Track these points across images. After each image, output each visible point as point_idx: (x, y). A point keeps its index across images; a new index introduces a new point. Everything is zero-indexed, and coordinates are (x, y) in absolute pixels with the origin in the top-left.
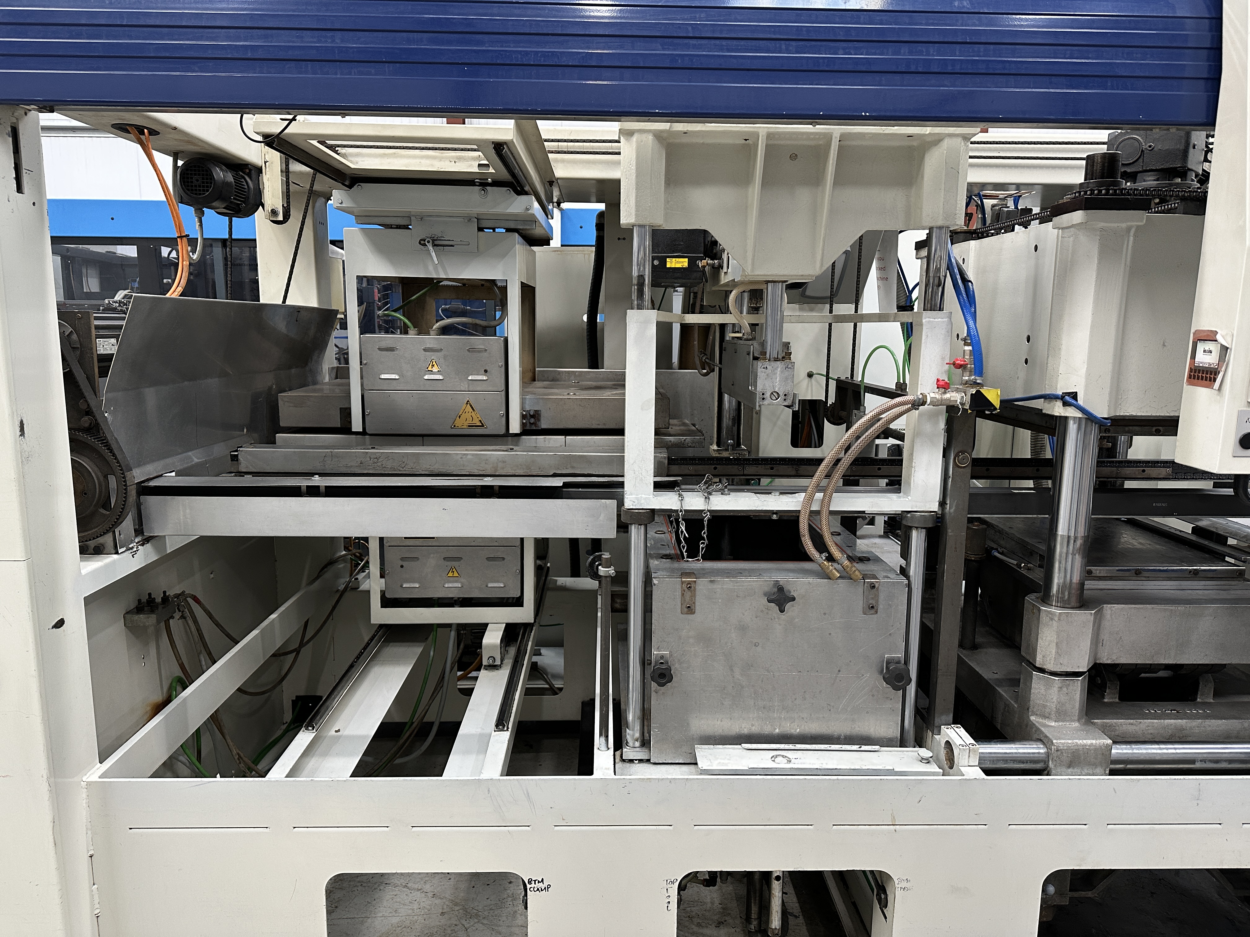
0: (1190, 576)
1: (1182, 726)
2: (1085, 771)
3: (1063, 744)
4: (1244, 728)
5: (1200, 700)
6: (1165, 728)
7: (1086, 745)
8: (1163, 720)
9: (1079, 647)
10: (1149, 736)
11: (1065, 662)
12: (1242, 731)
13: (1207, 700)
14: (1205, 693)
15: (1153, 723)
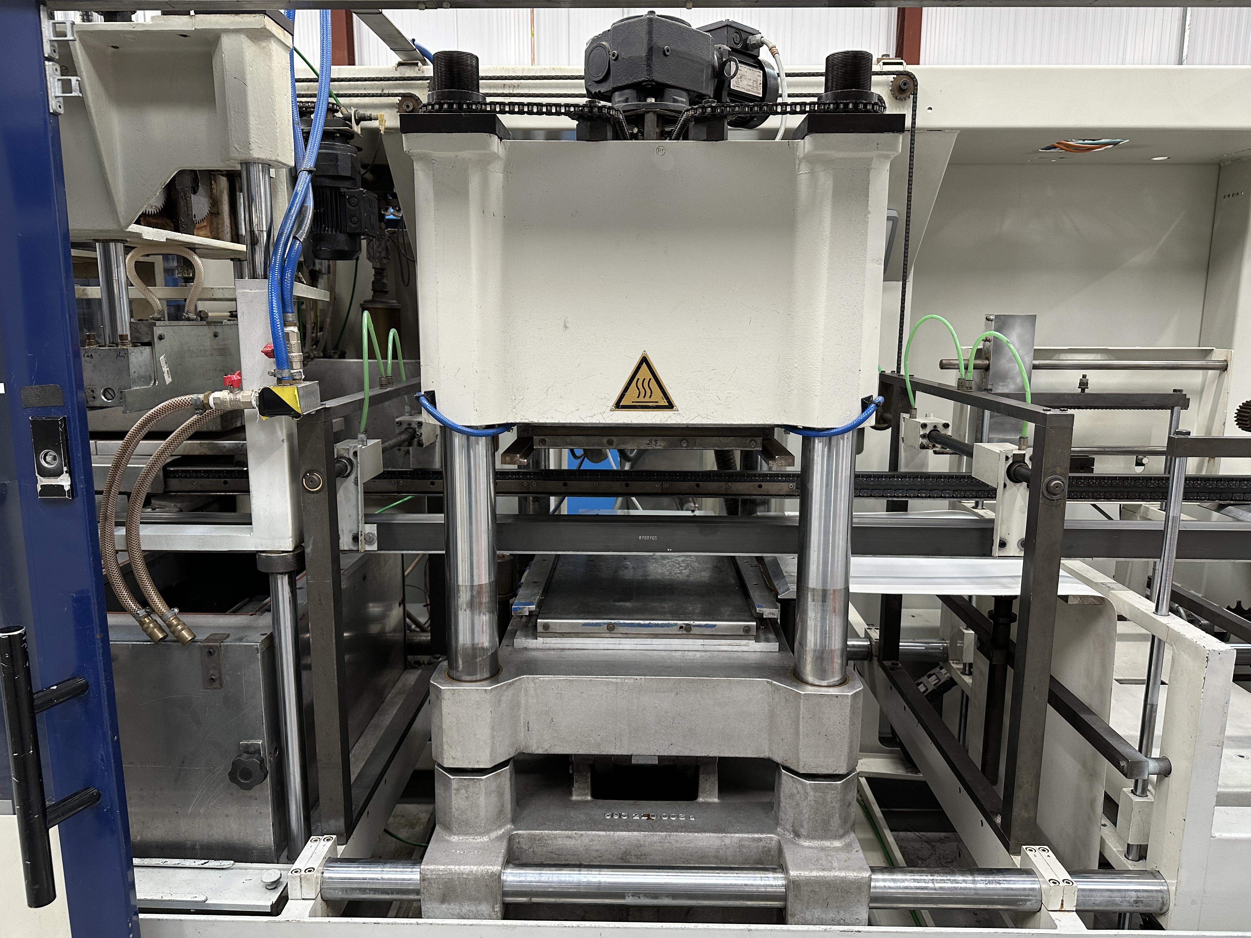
0: (680, 633)
1: (638, 840)
2: (466, 907)
3: (431, 871)
4: (725, 845)
5: (700, 800)
6: (615, 843)
7: (463, 873)
8: (612, 833)
9: (475, 735)
10: (595, 854)
11: (459, 755)
12: (722, 849)
13: (710, 800)
14: (706, 790)
15: (599, 836)
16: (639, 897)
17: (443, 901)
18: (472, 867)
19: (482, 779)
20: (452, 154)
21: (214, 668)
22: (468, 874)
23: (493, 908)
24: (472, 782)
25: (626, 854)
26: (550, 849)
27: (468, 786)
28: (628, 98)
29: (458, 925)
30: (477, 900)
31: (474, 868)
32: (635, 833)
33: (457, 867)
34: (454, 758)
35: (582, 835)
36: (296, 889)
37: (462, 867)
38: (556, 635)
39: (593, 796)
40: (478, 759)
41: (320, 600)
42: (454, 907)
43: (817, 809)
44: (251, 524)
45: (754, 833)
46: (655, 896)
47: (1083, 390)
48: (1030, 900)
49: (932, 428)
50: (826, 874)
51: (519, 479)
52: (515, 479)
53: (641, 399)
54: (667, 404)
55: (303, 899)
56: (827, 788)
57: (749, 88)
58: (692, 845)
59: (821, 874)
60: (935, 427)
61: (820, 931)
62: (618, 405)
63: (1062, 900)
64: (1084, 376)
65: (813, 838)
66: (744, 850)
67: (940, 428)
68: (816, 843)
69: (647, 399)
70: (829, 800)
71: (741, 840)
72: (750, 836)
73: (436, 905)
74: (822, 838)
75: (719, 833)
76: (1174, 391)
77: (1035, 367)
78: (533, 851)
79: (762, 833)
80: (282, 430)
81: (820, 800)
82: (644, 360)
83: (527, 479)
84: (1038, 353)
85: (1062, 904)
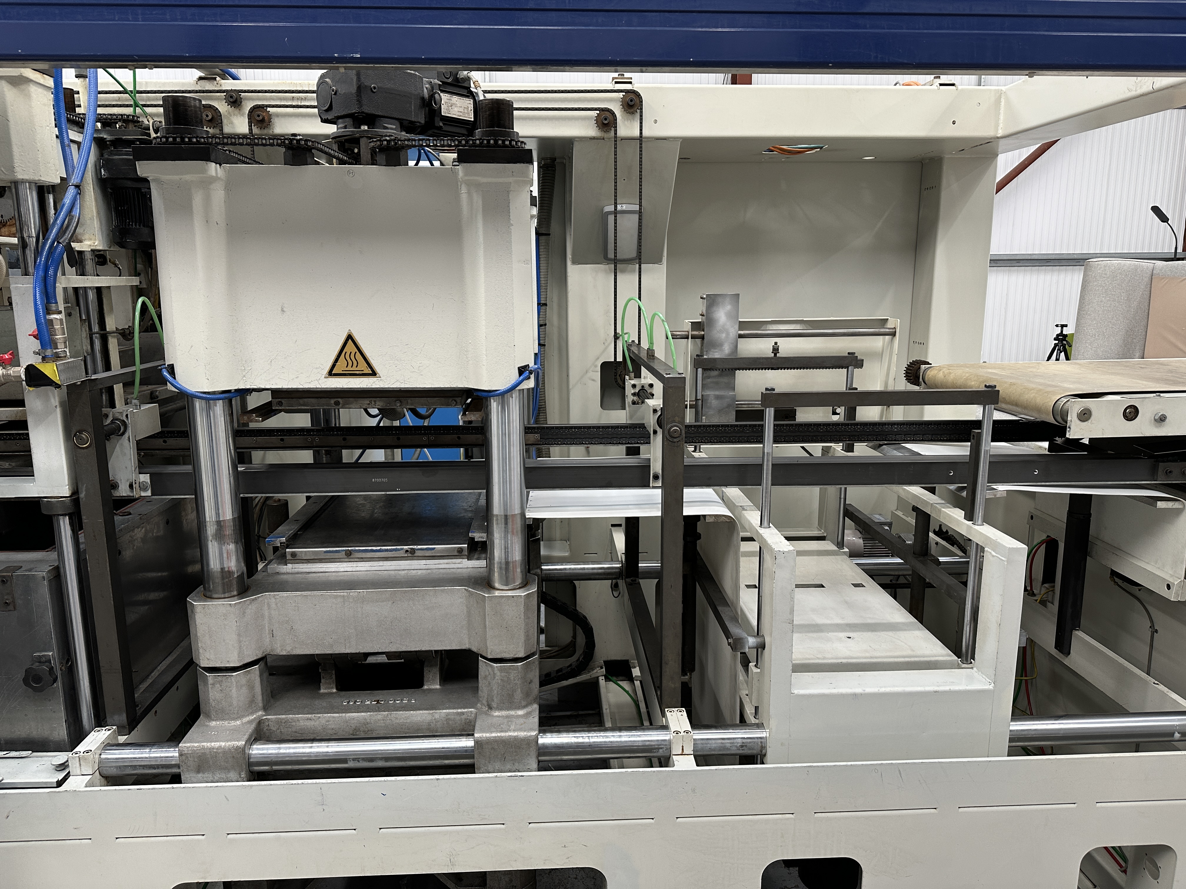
0: (406, 555)
1: (365, 719)
2: (218, 775)
3: (188, 748)
4: (435, 719)
5: (425, 687)
6: (347, 722)
7: (213, 748)
8: (344, 714)
9: (224, 641)
10: (330, 732)
11: (212, 657)
12: (433, 723)
13: (433, 687)
14: (430, 679)
15: (334, 717)
16: (359, 761)
17: (198, 771)
18: (221, 743)
19: (233, 675)
20: (176, 177)
21: (8, 594)
22: (217, 749)
23: (240, 774)
24: (225, 678)
25: (356, 730)
26: (294, 729)
27: (222, 681)
28: (346, 126)
29: (206, 787)
30: (226, 769)
31: (223, 744)
32: (363, 714)
33: (209, 744)
34: (208, 659)
35: (319, 717)
36: (76, 767)
37: (213, 744)
38: (303, 561)
39: (337, 689)
40: (228, 660)
41: (95, 536)
42: (208, 775)
43: (504, 686)
44: (33, 476)
45: (458, 708)
46: (371, 760)
47: (775, 355)
48: (661, 748)
49: (640, 388)
50: (503, 734)
51: (304, 435)
52: (300, 435)
53: (349, 368)
54: (371, 372)
55: (82, 775)
56: (510, 669)
57: (461, 114)
58: (408, 721)
59: (499, 734)
60: (643, 387)
61: (492, 777)
62: (331, 374)
63: (683, 746)
64: (776, 343)
65: (501, 709)
66: (450, 722)
67: (647, 387)
68: (504, 713)
69: (354, 368)
70: (512, 678)
71: (448, 714)
72: (455, 711)
73: (193, 775)
74: (508, 709)
75: (430, 710)
76: (849, 353)
77: (741, 336)
78: (281, 732)
79: (464, 709)
80: (54, 398)
81: (505, 679)
82: (350, 337)
83: (310, 435)
84: (743, 325)
85: (683, 750)
